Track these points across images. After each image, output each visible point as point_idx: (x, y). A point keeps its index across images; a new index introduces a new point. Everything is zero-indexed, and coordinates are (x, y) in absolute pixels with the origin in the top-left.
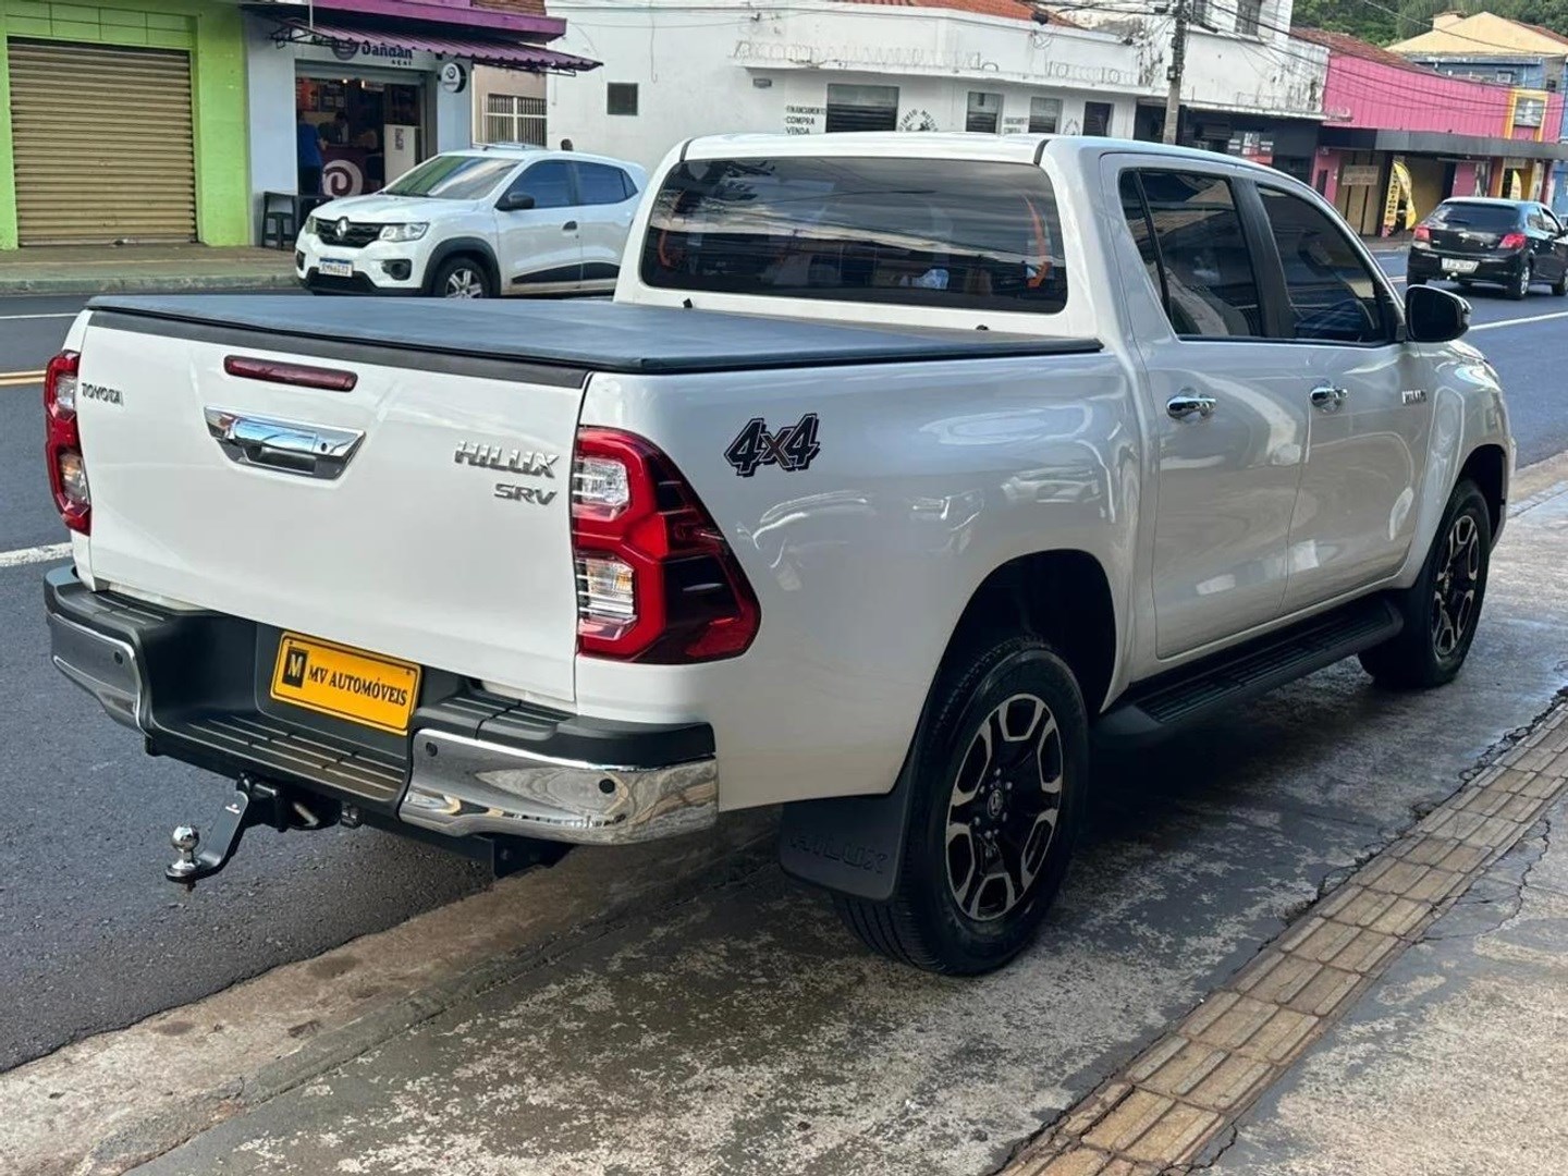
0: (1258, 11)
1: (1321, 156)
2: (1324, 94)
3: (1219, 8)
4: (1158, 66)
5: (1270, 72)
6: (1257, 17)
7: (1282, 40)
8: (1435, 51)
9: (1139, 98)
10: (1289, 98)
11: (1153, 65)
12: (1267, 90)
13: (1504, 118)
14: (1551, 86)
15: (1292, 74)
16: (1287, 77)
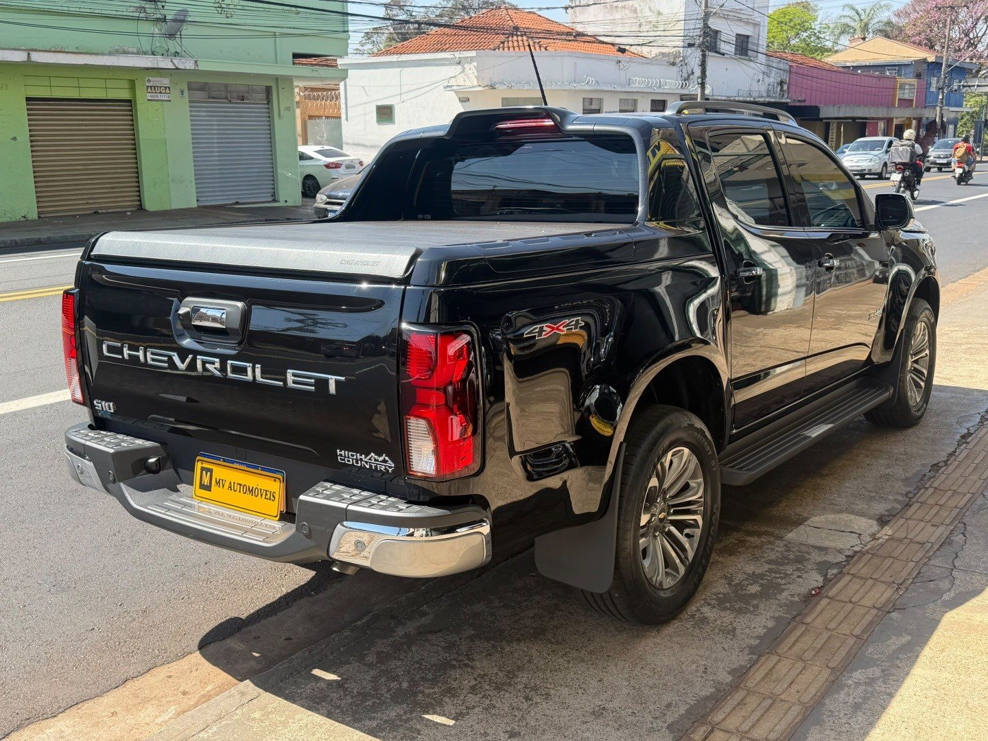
0: (747, 43)
2: (788, 88)
3: (724, 42)
4: (691, 77)
5: (756, 77)
6: (747, 46)
7: (762, 58)
8: (850, 59)
9: (682, 95)
10: (768, 91)
11: (689, 76)
12: (755, 87)
13: (893, 95)
14: (918, 76)
15: (768, 77)
16: (766, 79)
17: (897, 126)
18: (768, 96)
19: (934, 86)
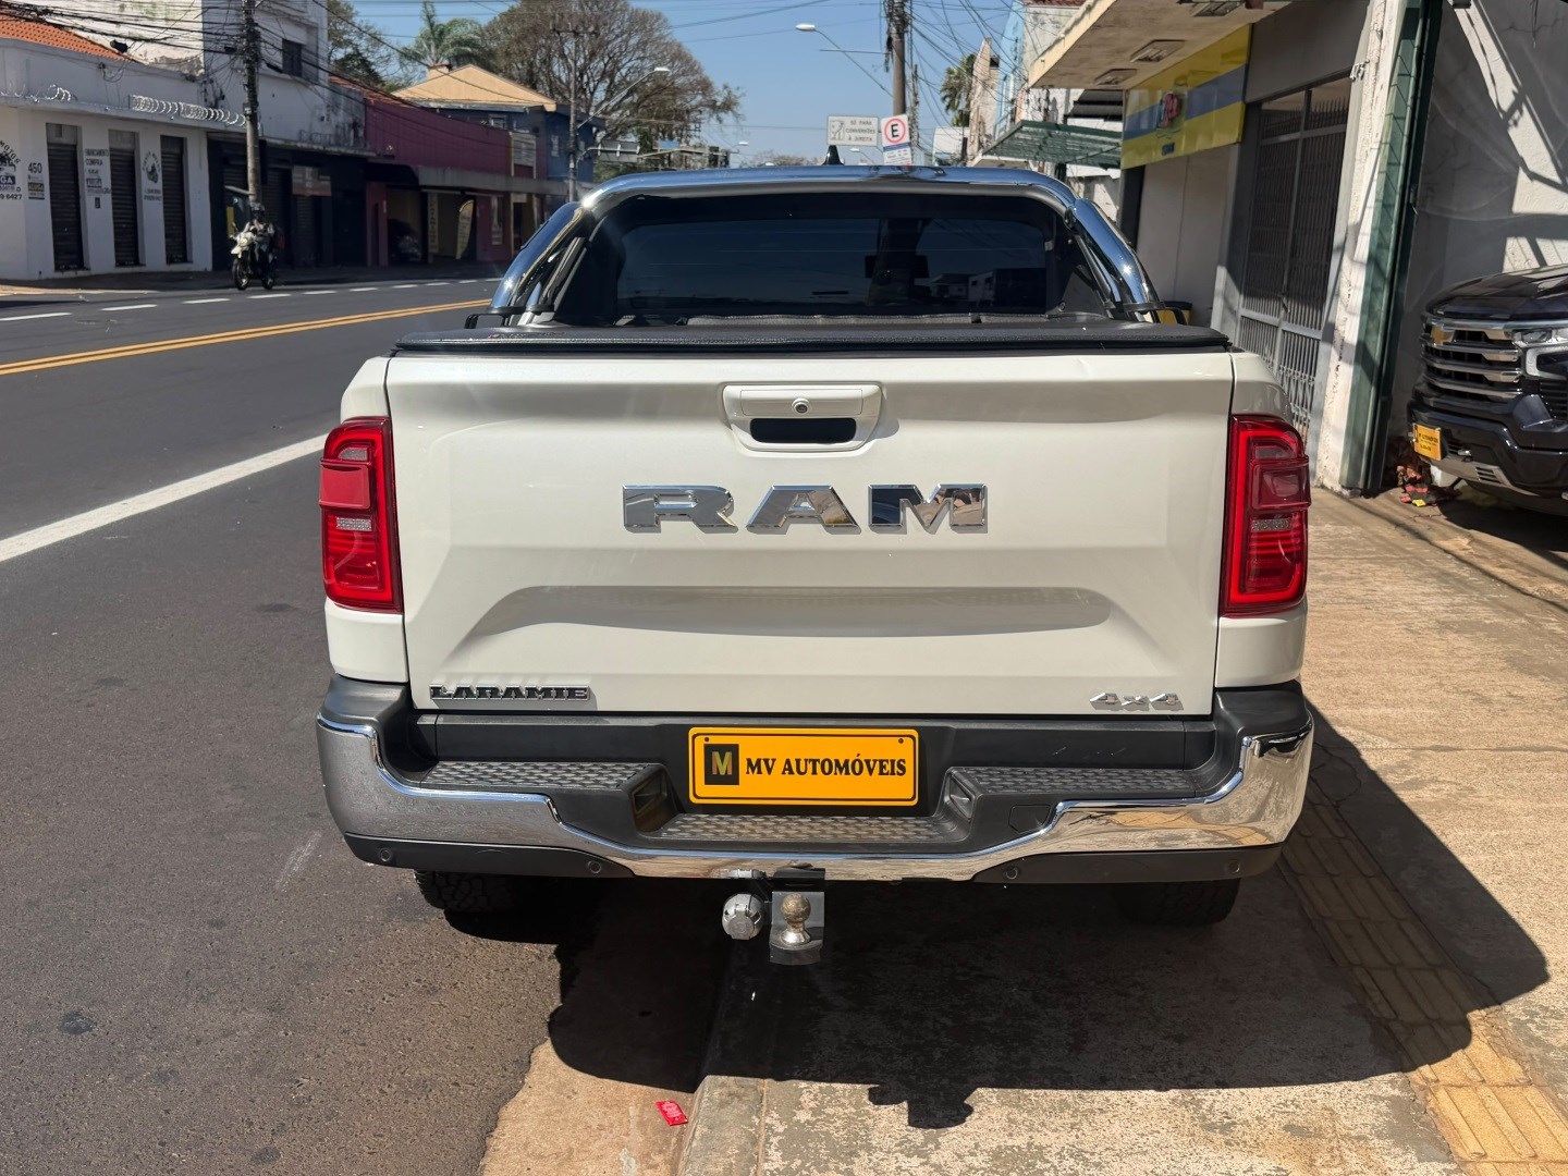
1: (371, 189)
2: (365, 133)
4: (221, 102)
5: (317, 112)
6: (300, 61)
7: (325, 78)
9: (209, 132)
10: (337, 136)
11: (217, 100)
12: (318, 127)
13: (508, 158)
14: (535, 131)
15: (336, 114)
16: (332, 117)
17: (515, 204)
18: (338, 144)
19: (556, 147)
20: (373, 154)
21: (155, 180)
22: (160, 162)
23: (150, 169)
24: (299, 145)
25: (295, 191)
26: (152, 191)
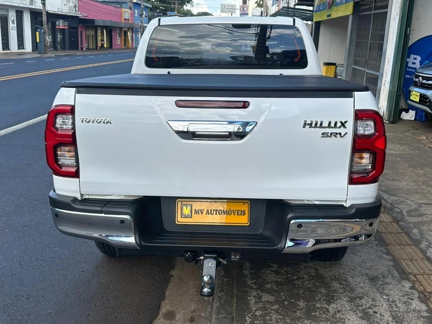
1: (81, 27)
2: (78, 9)
5: (64, 2)
9: (30, 9)
10: (70, 10)
12: (64, 7)
13: (122, 16)
14: (130, 8)
15: (69, 3)
16: (68, 4)
17: (124, 31)
18: (70, 13)
19: (136, 13)
20: (81, 16)
21: (14, 24)
22: (15, 18)
23: (12, 20)
24: (58, 13)
25: (57, 27)
26: (13, 27)
